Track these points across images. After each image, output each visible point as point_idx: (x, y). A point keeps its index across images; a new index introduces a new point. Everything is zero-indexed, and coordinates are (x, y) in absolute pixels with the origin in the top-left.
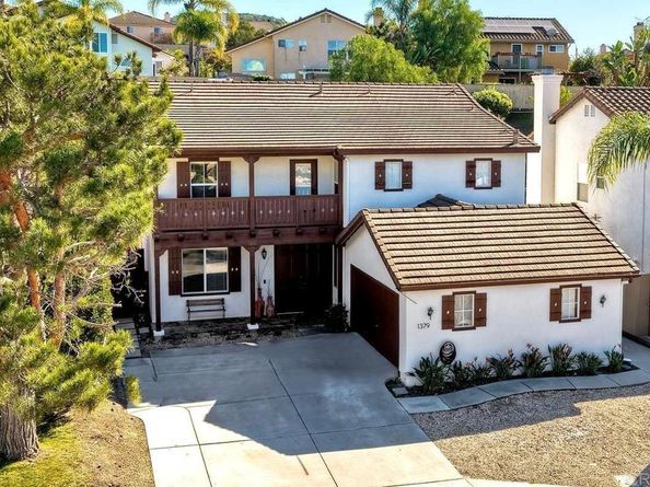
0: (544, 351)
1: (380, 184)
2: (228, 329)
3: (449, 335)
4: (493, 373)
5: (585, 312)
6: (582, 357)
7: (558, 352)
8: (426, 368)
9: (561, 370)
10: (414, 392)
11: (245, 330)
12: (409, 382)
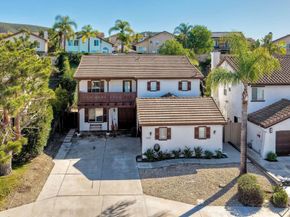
0: (192, 149)
1: (149, 89)
2: (100, 134)
3: (158, 142)
4: (173, 156)
5: (208, 136)
6: (206, 152)
7: (198, 150)
8: (149, 153)
9: (198, 156)
10: (144, 161)
11: (105, 135)
12: (144, 157)
